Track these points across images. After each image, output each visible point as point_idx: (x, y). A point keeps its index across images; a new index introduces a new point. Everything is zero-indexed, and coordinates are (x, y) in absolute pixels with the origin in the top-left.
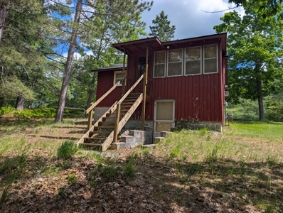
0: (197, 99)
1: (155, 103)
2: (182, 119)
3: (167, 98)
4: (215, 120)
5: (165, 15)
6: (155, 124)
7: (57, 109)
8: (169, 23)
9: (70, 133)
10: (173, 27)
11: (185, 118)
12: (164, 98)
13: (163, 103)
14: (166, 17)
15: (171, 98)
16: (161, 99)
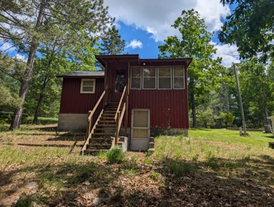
0: (169, 109)
1: (133, 112)
2: (157, 126)
3: (143, 107)
4: (183, 128)
5: (116, 29)
6: (132, 131)
7: (15, 114)
8: (120, 37)
9: (49, 140)
10: (124, 41)
11: (159, 126)
12: (141, 107)
13: (140, 112)
14: (117, 31)
15: (146, 107)
16: (138, 108)
